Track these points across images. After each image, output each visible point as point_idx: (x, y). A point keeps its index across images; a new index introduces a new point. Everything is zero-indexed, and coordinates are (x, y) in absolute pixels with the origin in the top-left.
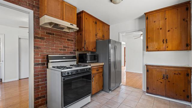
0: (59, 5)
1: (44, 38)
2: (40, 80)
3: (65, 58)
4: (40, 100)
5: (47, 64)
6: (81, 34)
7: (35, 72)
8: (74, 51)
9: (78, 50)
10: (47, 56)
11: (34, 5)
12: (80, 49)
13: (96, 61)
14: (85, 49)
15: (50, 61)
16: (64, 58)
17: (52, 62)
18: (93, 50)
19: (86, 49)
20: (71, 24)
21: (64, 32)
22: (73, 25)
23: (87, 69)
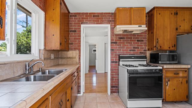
0: (127, 13)
1: (117, 42)
2: (114, 74)
3: (134, 57)
4: (114, 88)
5: (119, 63)
6: (152, 33)
7: (111, 67)
8: (144, 50)
9: (149, 50)
10: (119, 56)
11: (110, 21)
12: (152, 49)
13: (175, 62)
14: (157, 48)
15: (121, 60)
16: (132, 58)
17: (122, 61)
18: (170, 49)
19: (159, 48)
20: (139, 26)
21: (134, 34)
22: (141, 26)
23: (156, 70)
